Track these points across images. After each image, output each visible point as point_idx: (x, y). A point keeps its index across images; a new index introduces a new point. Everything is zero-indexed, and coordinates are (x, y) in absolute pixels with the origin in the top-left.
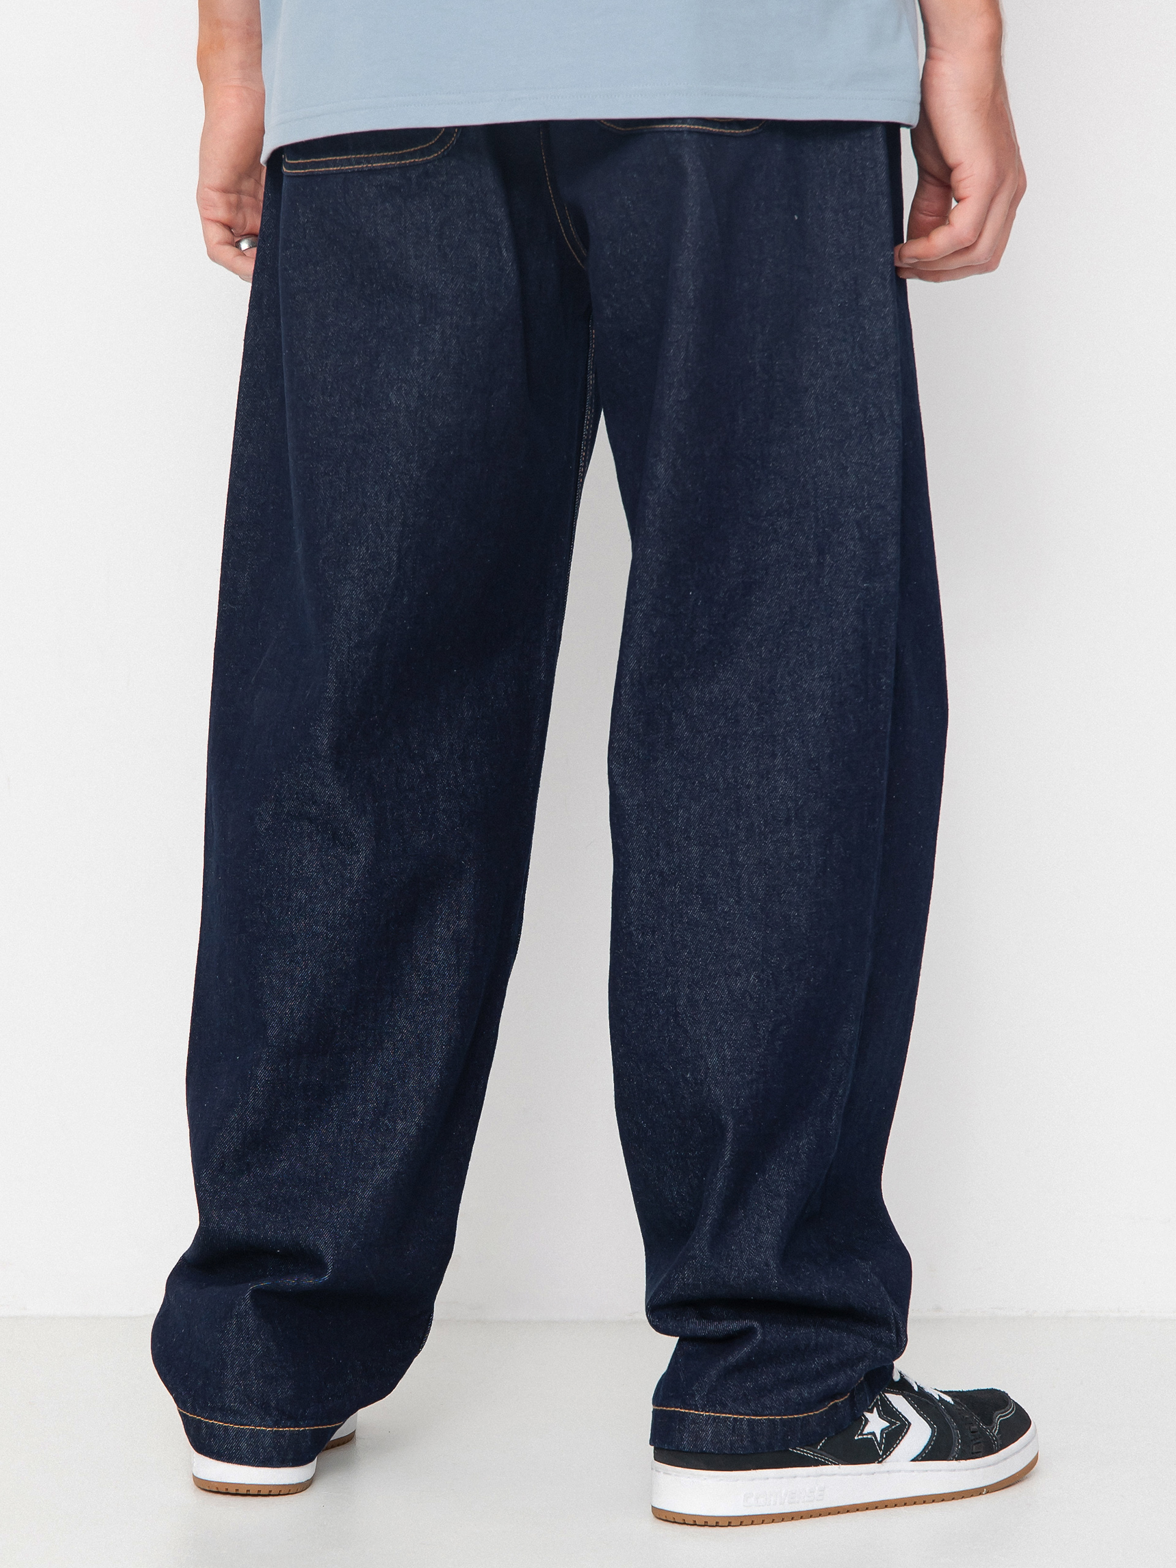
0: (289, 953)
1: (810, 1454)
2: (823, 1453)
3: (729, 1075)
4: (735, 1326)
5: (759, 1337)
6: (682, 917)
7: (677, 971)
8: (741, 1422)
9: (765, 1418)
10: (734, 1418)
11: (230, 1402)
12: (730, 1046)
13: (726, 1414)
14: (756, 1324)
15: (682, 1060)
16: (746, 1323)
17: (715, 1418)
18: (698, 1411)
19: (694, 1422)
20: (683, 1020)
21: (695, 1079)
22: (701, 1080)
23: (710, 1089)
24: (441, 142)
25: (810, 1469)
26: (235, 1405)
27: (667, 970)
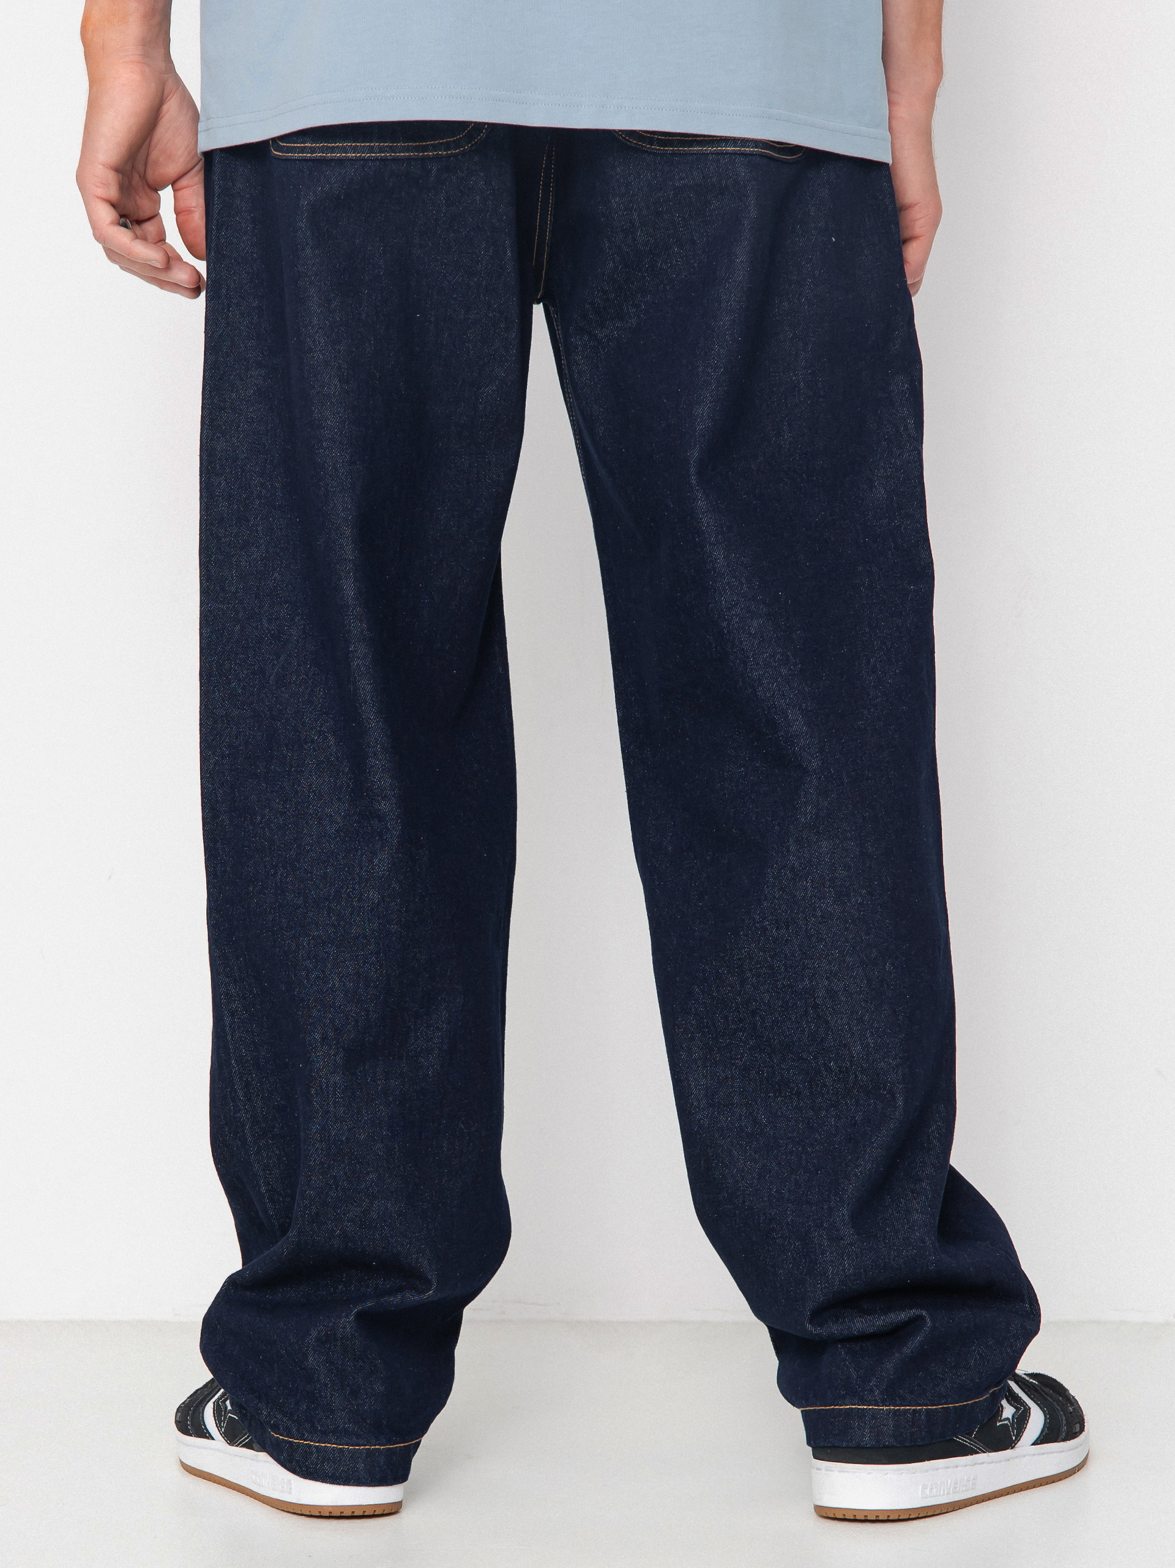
0: (362, 955)
1: (967, 1442)
2: (976, 1441)
3: (873, 1062)
4: (903, 1316)
5: (929, 1323)
6: (815, 910)
7: (813, 964)
8: (920, 1413)
9: (940, 1407)
10: (913, 1409)
11: (344, 1423)
12: (872, 1034)
13: (905, 1406)
14: (924, 1313)
15: (824, 1049)
16: (913, 1312)
17: (895, 1411)
18: (878, 1406)
19: (874, 1417)
20: (823, 1011)
21: (840, 1068)
22: (847, 1068)
23: (856, 1077)
24: (470, 137)
25: (969, 1458)
26: (350, 1426)
27: (804, 963)
